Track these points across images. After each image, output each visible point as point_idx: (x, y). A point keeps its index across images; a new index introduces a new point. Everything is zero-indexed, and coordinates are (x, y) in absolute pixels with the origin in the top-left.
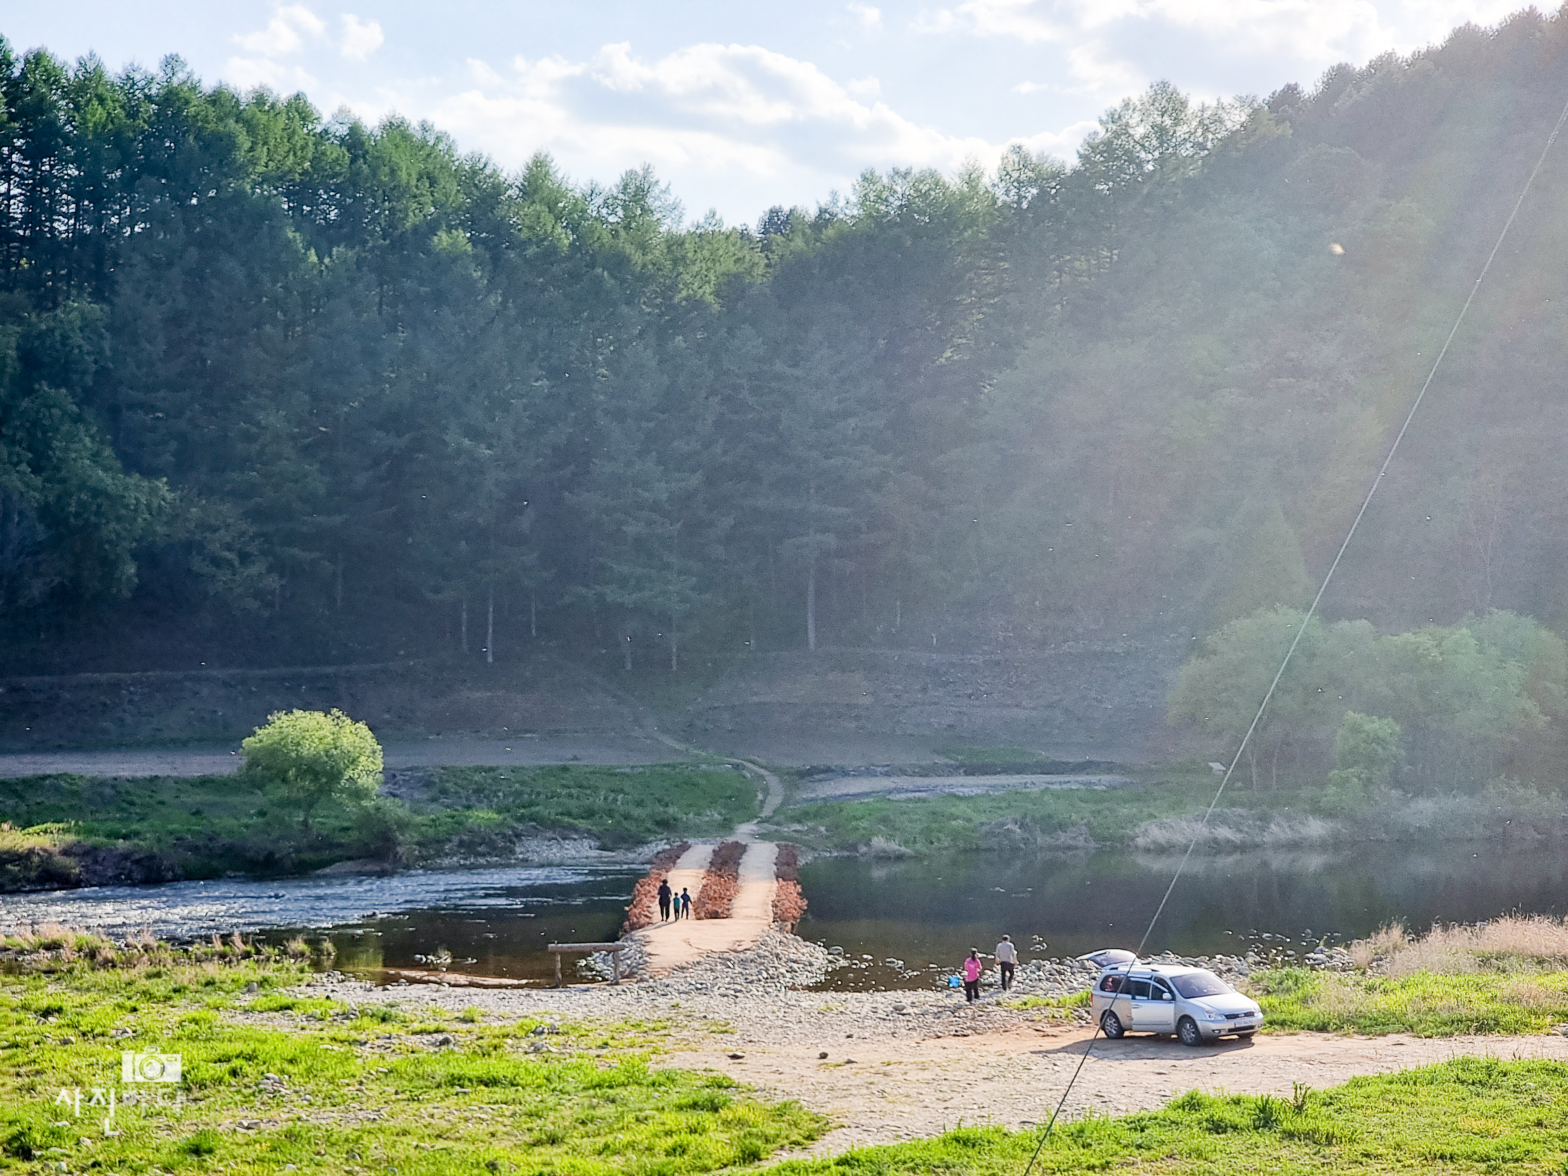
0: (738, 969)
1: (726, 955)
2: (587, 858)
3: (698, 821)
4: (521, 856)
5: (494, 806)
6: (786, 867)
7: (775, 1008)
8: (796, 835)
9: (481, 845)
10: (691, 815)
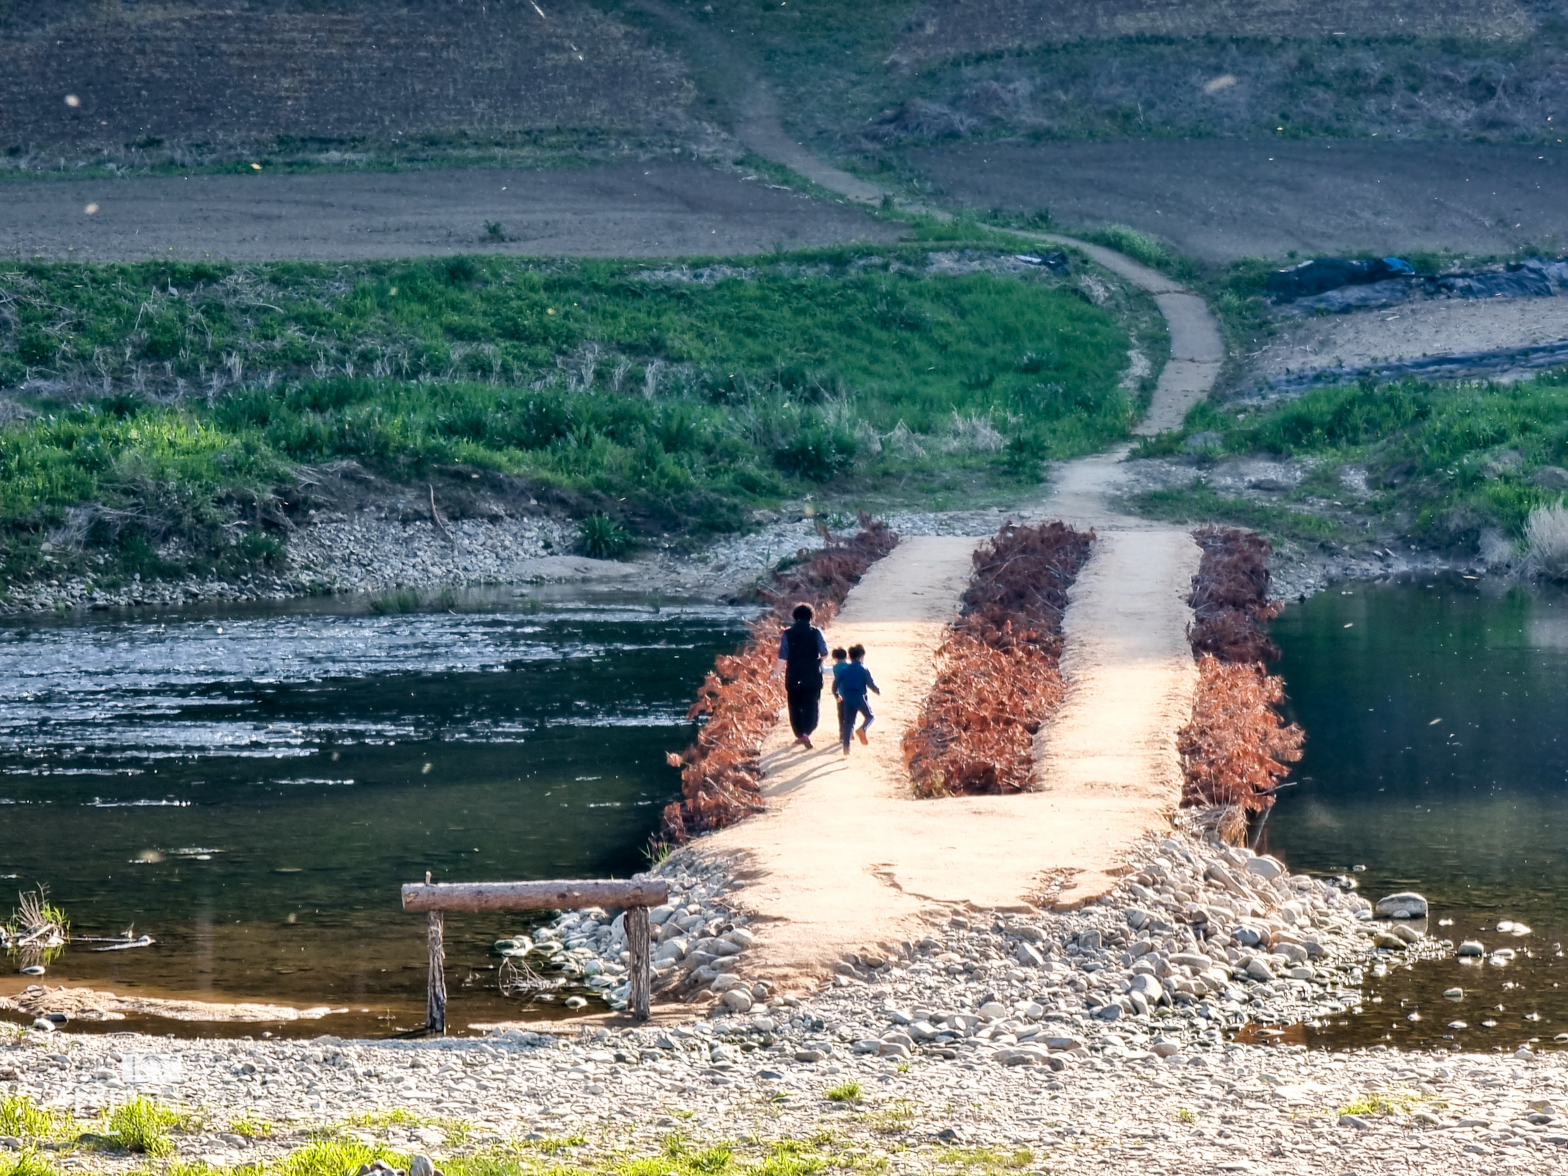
0: (1060, 970)
1: (1019, 920)
2: (538, 581)
3: (922, 452)
4: (305, 578)
5: (211, 404)
6: (1225, 615)
7: (1191, 1106)
8: (1263, 501)
9: (165, 539)
10: (899, 432)
